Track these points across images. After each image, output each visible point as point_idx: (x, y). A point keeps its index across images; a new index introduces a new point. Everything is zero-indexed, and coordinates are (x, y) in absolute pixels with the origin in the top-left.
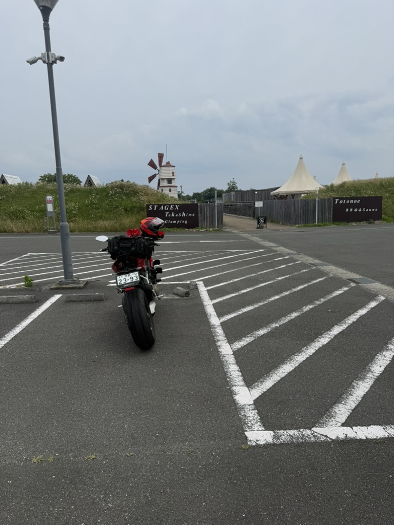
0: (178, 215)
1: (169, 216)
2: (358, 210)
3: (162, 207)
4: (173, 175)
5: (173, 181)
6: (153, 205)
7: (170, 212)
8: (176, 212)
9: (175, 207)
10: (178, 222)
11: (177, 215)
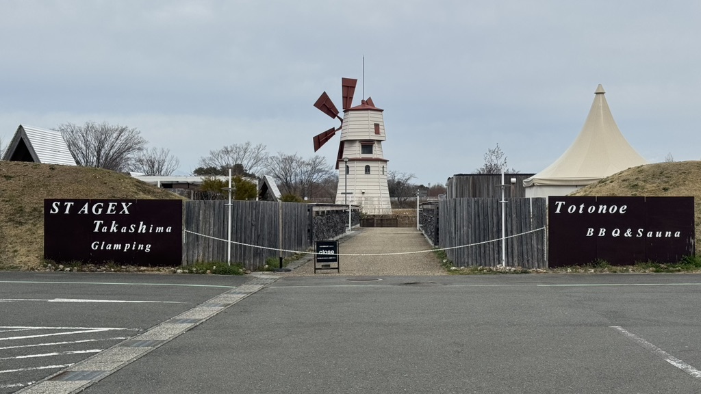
0: (129, 228)
1: (104, 230)
2: (622, 233)
3: (86, 206)
4: (377, 132)
5: (375, 147)
6: (63, 201)
7: (107, 220)
8: (122, 220)
9: (119, 208)
10: (128, 246)
11: (124, 230)
